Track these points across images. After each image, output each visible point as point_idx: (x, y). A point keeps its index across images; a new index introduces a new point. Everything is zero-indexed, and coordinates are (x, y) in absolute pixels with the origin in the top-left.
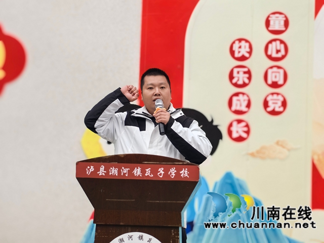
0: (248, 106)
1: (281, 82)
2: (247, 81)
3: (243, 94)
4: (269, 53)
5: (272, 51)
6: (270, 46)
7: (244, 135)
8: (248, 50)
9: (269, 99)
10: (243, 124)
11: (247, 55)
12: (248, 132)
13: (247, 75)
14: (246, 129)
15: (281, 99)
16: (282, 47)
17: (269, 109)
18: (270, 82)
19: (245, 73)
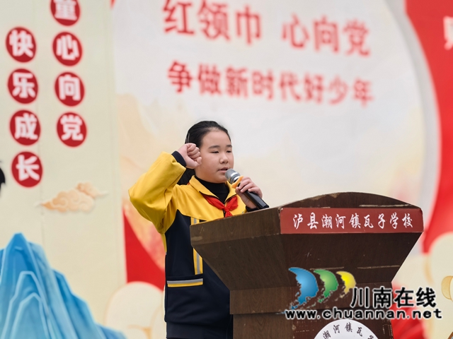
0: (37, 131)
1: (77, 97)
2: (32, 94)
3: (30, 113)
4: (59, 52)
5: (62, 50)
6: (59, 42)
7: (36, 176)
8: (31, 45)
9: (64, 121)
10: (33, 159)
11: (30, 54)
12: (39, 172)
13: (32, 85)
14: (36, 167)
15: (80, 122)
16: (74, 45)
17: (65, 137)
18: (63, 96)
19: (29, 80)
